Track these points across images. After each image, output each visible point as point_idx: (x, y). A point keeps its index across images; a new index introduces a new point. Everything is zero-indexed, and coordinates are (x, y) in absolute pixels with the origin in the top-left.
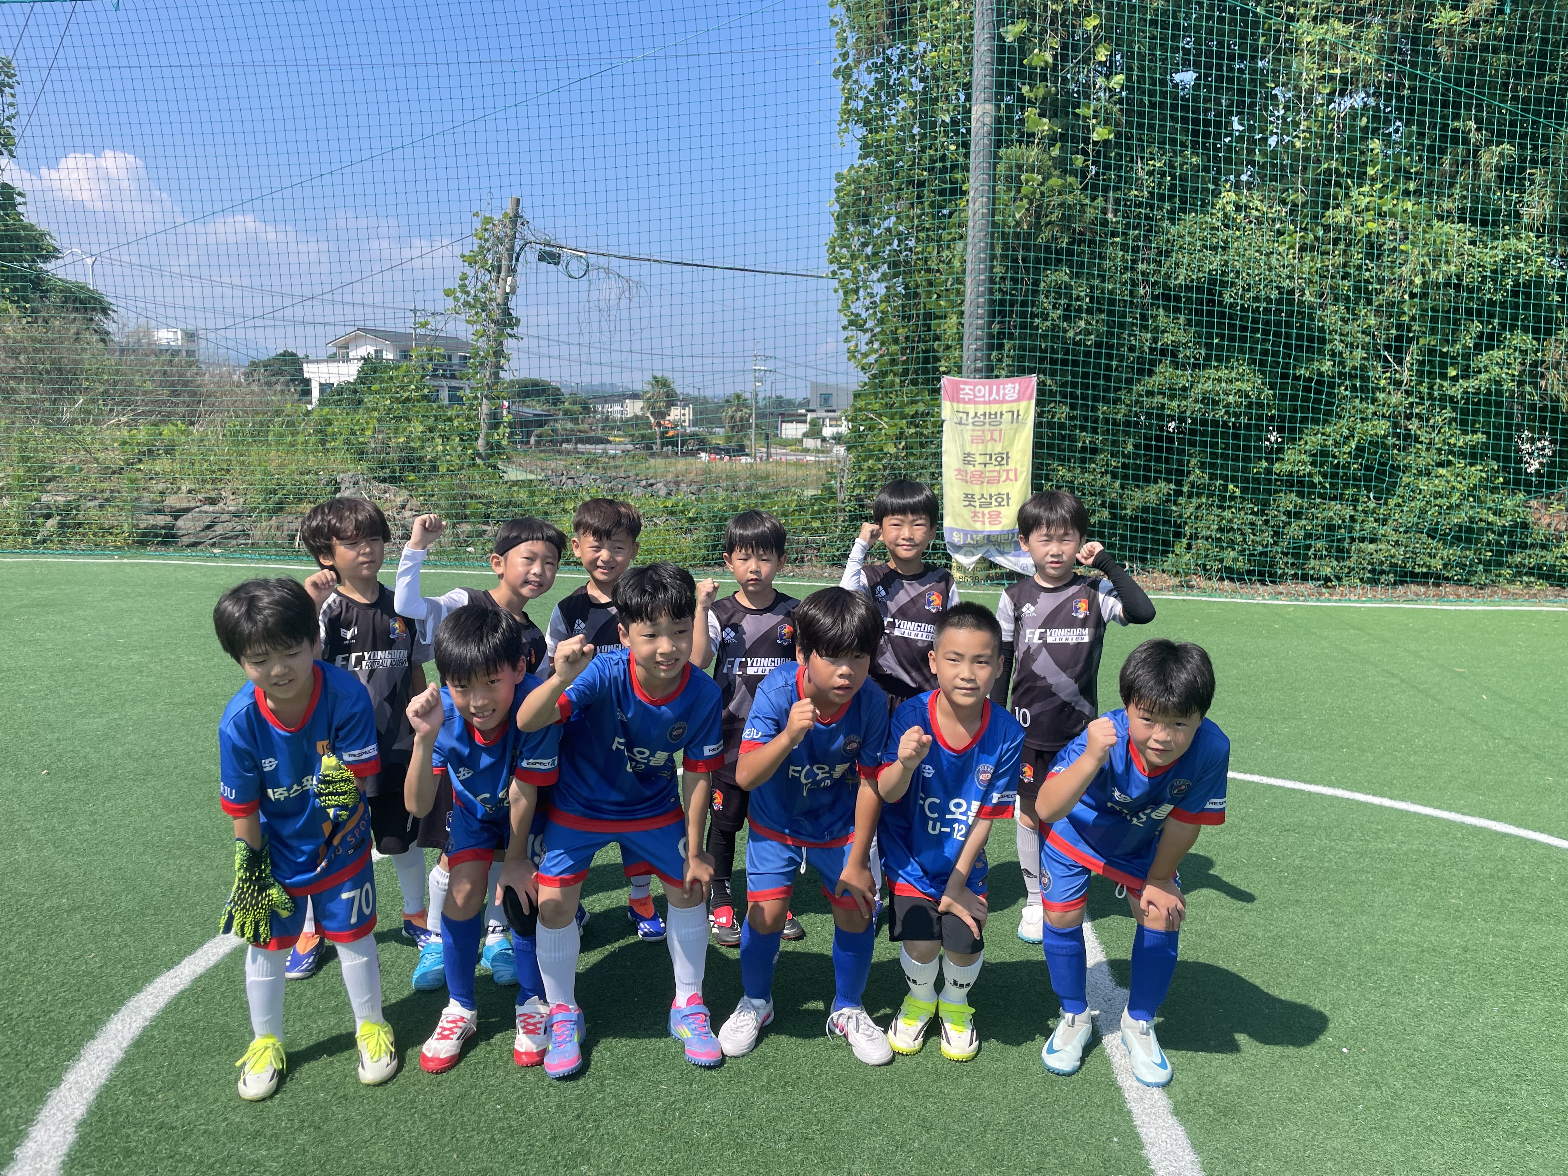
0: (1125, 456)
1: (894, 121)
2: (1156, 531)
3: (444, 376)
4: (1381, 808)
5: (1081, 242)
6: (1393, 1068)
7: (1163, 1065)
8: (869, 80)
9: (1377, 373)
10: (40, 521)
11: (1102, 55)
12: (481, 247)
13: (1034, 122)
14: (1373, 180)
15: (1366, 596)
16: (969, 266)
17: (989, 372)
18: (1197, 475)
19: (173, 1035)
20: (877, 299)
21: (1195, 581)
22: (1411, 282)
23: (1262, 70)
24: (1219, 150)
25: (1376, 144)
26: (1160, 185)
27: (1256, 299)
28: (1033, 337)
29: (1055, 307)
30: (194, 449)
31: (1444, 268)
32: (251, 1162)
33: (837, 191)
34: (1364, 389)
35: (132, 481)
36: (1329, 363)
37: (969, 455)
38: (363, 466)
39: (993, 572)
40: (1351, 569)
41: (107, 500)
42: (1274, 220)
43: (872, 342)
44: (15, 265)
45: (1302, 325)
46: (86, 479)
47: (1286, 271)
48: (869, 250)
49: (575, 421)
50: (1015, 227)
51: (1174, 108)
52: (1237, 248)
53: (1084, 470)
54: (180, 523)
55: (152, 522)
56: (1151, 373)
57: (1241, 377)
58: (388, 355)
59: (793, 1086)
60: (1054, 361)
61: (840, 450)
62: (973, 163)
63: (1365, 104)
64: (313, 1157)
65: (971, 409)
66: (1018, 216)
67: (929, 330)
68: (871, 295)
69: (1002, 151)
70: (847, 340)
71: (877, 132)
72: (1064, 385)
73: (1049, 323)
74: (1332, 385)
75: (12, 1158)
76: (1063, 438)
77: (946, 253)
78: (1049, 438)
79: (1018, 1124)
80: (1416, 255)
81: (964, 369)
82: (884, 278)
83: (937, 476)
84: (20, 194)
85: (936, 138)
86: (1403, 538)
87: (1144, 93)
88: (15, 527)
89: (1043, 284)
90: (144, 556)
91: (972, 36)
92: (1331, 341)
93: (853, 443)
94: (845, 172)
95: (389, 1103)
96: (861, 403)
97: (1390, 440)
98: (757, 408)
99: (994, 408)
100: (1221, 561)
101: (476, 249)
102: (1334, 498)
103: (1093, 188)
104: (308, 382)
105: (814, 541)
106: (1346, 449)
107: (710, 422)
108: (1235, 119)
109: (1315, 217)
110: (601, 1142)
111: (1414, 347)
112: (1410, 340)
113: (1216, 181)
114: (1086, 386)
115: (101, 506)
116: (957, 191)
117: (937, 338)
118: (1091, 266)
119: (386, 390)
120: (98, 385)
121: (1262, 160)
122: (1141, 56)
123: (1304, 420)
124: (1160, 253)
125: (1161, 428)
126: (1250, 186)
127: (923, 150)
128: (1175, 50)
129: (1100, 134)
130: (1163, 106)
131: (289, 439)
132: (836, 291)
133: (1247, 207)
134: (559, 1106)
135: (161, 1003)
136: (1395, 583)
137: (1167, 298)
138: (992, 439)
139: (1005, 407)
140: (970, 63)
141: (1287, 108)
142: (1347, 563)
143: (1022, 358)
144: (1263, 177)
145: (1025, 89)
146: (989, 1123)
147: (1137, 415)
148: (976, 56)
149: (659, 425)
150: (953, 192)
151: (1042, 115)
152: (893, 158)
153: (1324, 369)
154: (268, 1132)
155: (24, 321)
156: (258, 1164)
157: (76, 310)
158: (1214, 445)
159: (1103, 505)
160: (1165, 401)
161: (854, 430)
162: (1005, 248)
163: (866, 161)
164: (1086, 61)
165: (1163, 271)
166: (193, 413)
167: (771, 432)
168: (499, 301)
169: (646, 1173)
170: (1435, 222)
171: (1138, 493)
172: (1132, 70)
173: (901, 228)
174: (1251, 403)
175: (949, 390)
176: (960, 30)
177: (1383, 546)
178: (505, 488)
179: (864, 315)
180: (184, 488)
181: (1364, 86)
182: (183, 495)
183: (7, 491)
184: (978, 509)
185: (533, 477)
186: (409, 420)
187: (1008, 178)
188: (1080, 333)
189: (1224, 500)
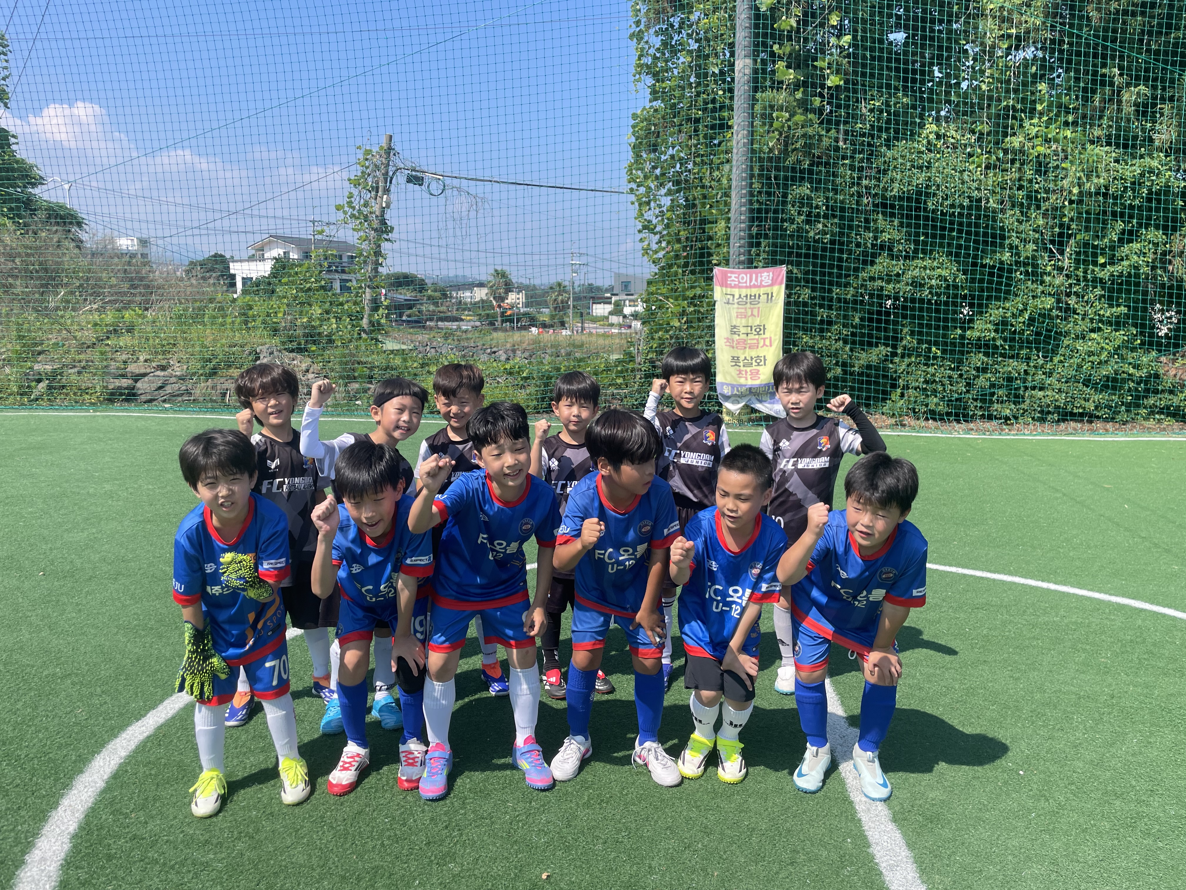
0: (853, 326)
1: (676, 72)
2: (877, 383)
3: (336, 271)
4: (1048, 590)
5: (819, 164)
6: (1058, 786)
7: (885, 785)
8: (657, 41)
9: (1045, 262)
10: (33, 384)
11: (834, 20)
12: (363, 172)
13: (782, 72)
14: (1041, 114)
15: (1036, 430)
16: (734, 183)
17: (750, 264)
18: (909, 341)
19: (142, 769)
20: (664, 209)
21: (907, 420)
22: (1070, 192)
23: (956, 31)
24: (924, 92)
25: (1043, 87)
26: (879, 119)
27: (952, 206)
28: (783, 237)
29: (799, 214)
30: (149, 329)
31: (1095, 180)
32: (202, 864)
33: (633, 127)
34: (1035, 274)
35: (102, 353)
36: (1008, 254)
37: (735, 327)
38: (276, 340)
39: (753, 416)
40: (1025, 411)
41: (84, 368)
42: (965, 145)
43: (660, 242)
44: (11, 190)
45: (987, 225)
46: (68, 352)
47: (975, 184)
48: (658, 171)
49: (436, 304)
50: (769, 153)
51: (889, 60)
52: (939, 167)
53: (822, 338)
54: (139, 385)
55: (117, 384)
56: (873, 263)
57: (940, 266)
58: (294, 256)
59: (607, 803)
60: (799, 255)
61: (637, 325)
62: (736, 104)
63: (1035, 56)
64: (249, 859)
65: (736, 292)
66: (771, 144)
67: (704, 232)
68: (660, 206)
69: (759, 95)
70: (641, 240)
71: (663, 81)
72: (807, 273)
73: (795, 226)
74: (1010, 271)
75: (23, 862)
76: (806, 313)
77: (716, 173)
78: (796, 313)
79: (776, 830)
80: (1074, 171)
81: (731, 262)
82: (669, 193)
83: (711, 343)
84: (13, 136)
85: (708, 85)
86: (1064, 387)
87: (866, 49)
88: (15, 389)
89: (790, 196)
90: (112, 410)
91: (735, 6)
92: (1009, 237)
93: (647, 319)
94: (639, 112)
95: (305, 818)
96: (653, 289)
97: (1055, 313)
98: (574, 293)
99: (754, 291)
100: (927, 405)
101: (359, 174)
102: (1012, 357)
103: (828, 123)
104: (233, 277)
105: (618, 394)
106: (1021, 319)
107: (539, 304)
108: (936, 68)
109: (997, 143)
110: (464, 845)
111: (1072, 241)
112: (1069, 236)
113: (921, 117)
114: (823, 274)
115: (79, 373)
116: (724, 126)
117: (710, 238)
118: (826, 182)
119: (293, 283)
120: (75, 281)
121: (956, 100)
122: (864, 21)
123: (989, 298)
124: (879, 172)
125: (880, 305)
126: (947, 119)
127: (698, 94)
128: (890, 16)
129: (833, 81)
130: (880, 59)
131: (220, 320)
132: (633, 203)
133: (945, 135)
134: (432, 819)
135: (132, 746)
136: (1059, 421)
137: (884, 206)
138: (752, 315)
139: (762, 291)
140: (733, 28)
141: (975, 60)
142: (1022, 406)
143: (774, 253)
144: (957, 113)
145: (776, 47)
146: (754, 829)
147: (862, 295)
148: (738, 22)
149: (499, 306)
150: (721, 127)
151: (788, 67)
152: (675, 101)
153: (1004, 258)
154: (214, 841)
155: (18, 233)
156: (207, 864)
157: (58, 224)
158: (921, 318)
159: (837, 364)
160: (884, 284)
161: (648, 309)
162: (761, 169)
163: (654, 103)
164: (822, 25)
165: (882, 185)
166: (147, 302)
167: (585, 311)
168: (377, 213)
169: (497, 869)
170: (1088, 145)
171: (864, 355)
172: (857, 31)
173: (682, 155)
174: (949, 286)
175: (720, 278)
176: (725, 2)
177: (1049, 393)
178: (384, 355)
179: (654, 221)
180: (142, 358)
181: (1034, 43)
182: (141, 363)
183: (8, 362)
184: (742, 368)
185: (405, 347)
186: (310, 305)
187: (763, 116)
188: (819, 233)
189: (928, 359)
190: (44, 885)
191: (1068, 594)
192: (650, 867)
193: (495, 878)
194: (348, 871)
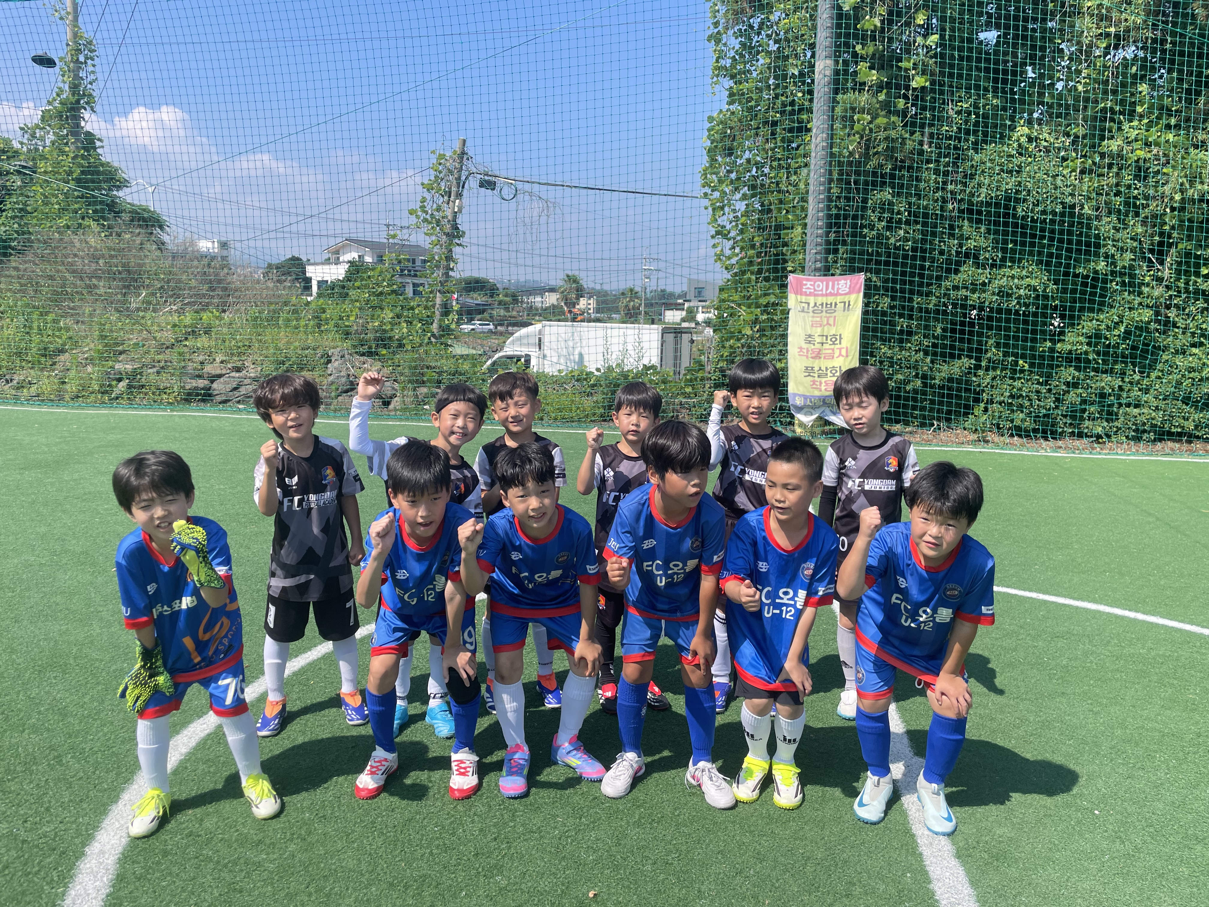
0: (934, 337)
1: (754, 74)
2: (959, 397)
3: (410, 275)
4: (1135, 620)
5: (901, 168)
6: (1135, 827)
7: (949, 819)
8: (735, 43)
9: (1142, 271)
10: (114, 383)
11: (921, 19)
12: (436, 177)
13: (865, 73)
14: (1141, 116)
15: (1130, 449)
16: (811, 188)
17: (827, 271)
18: (994, 353)
19: (201, 767)
20: (739, 214)
21: (990, 436)
22: (1172, 199)
23: (1051, 29)
24: (1015, 93)
25: (1144, 88)
26: (966, 122)
27: (1044, 212)
28: (862, 243)
29: (879, 219)
30: (225, 330)
31: (1199, 187)
32: (254, 864)
33: (709, 130)
34: (1131, 284)
35: (180, 354)
36: (1103, 264)
37: (810, 336)
38: (348, 344)
39: (827, 428)
40: (1119, 429)
41: (162, 368)
42: (1059, 149)
43: (734, 248)
44: (96, 193)
45: (1081, 233)
46: (148, 352)
47: (1069, 190)
48: (733, 176)
49: (507, 309)
50: (849, 157)
51: (979, 60)
52: (1030, 171)
53: (902, 349)
54: (215, 385)
55: (194, 385)
56: (957, 272)
57: (1030, 275)
58: (368, 259)
59: (658, 823)
60: (878, 263)
61: (709, 331)
62: (816, 106)
63: (1136, 56)
64: (300, 861)
65: (812, 300)
66: (851, 148)
67: (779, 238)
68: (734, 211)
69: (839, 97)
70: (714, 246)
71: (741, 83)
72: (886, 281)
73: (875, 233)
74: (1105, 281)
75: (83, 854)
76: (885, 323)
77: (793, 178)
78: (874, 323)
79: (832, 859)
80: (1176, 177)
81: (806, 269)
82: (744, 197)
83: (783, 353)
84: (99, 140)
85: (786, 87)
86: (1162, 404)
87: (954, 49)
88: (97, 388)
89: (870, 202)
90: (188, 410)
91: (816, 6)
92: (1104, 246)
93: (719, 326)
94: (715, 115)
95: (356, 823)
96: (725, 296)
97: (1153, 326)
98: (646, 299)
99: (830, 300)
100: (1012, 421)
101: (433, 178)
102: (1106, 372)
103: (912, 125)
104: (309, 280)
105: (687, 403)
106: (1116, 332)
107: (609, 310)
108: (1029, 68)
109: (1093, 146)
110: (511, 858)
111: (1173, 250)
112: (1170, 245)
113: (1012, 119)
114: (904, 282)
115: (158, 373)
116: (803, 129)
117: (785, 244)
118: (909, 187)
119: (366, 286)
120: (156, 282)
121: (1050, 101)
122: (953, 20)
123: (1082, 309)
124: (965, 176)
125: (964, 315)
126: (1040, 122)
127: (777, 97)
128: (980, 14)
129: (918, 82)
130: (969, 59)
131: (294, 323)
132: (706, 208)
133: (1037, 138)
134: (481, 830)
135: (193, 743)
136: (1155, 440)
137: (970, 212)
138: (828, 324)
139: (839, 299)
140: (814, 28)
141: (1071, 59)
142: (1116, 424)
143: (852, 260)
144: (1051, 115)
145: (858, 48)
146: (809, 858)
147: (945, 305)
148: (819, 22)
149: (570, 312)
150: (800, 130)
151: (871, 68)
152: (753, 103)
153: (1098, 268)
154: (268, 841)
155: (103, 235)
156: (259, 864)
157: (140, 226)
158: (1008, 329)
159: (917, 376)
160: (968, 293)
161: (719, 317)
162: (841, 173)
163: (731, 107)
164: (908, 24)
165: (968, 190)
166: (224, 304)
167: (656, 318)
168: (450, 218)
169: (544, 884)
170: (1191, 150)
171: (945, 367)
172: (945, 30)
173: (758, 159)
174: (1038, 296)
175: (794, 285)
176: (807, 2)
177: (1145, 411)
178: (453, 360)
179: (728, 227)
180: (218, 360)
181: (1134, 42)
182: (217, 364)
183: (90, 360)
184: (816, 379)
185: (474, 352)
186: (382, 309)
187: (844, 118)
188: (900, 240)
189: (1015, 373)
190: (102, 877)
191: (1157, 625)
192: (699, 891)
193: (542, 894)
194: (396, 878)
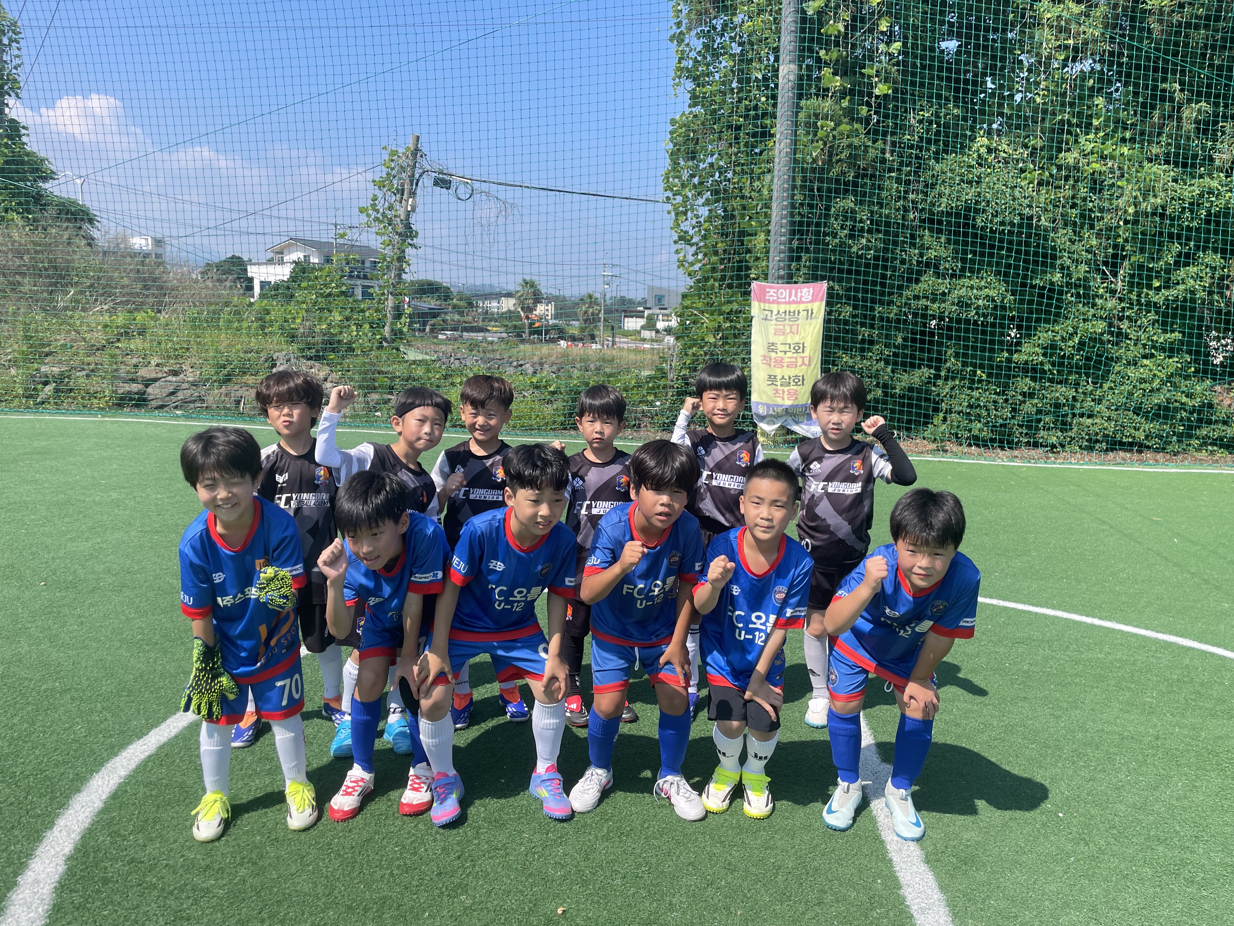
0: (895, 347)
1: (717, 77)
2: (919, 407)
3: (358, 277)
4: (1093, 626)
5: (864, 176)
6: (1098, 829)
7: (917, 824)
8: (698, 44)
9: (1097, 283)
10: (40, 386)
11: (884, 26)
12: (388, 174)
13: (829, 79)
14: (1097, 129)
15: (1083, 459)
16: (775, 194)
17: (790, 278)
18: (952, 363)
19: (142, 790)
20: (702, 220)
21: (949, 446)
22: (1126, 212)
23: (1011, 40)
24: (975, 104)
25: (1100, 101)
26: (928, 131)
27: (1002, 223)
28: (825, 251)
29: (842, 228)
30: (161, 332)
31: (1152, 200)
32: (202, 890)
33: (671, 133)
34: (1086, 296)
35: (112, 356)
36: (1059, 275)
37: (773, 344)
38: (294, 347)
39: (789, 437)
40: (1072, 439)
41: (92, 371)
42: (1017, 161)
43: (697, 254)
44: (21, 184)
45: (1038, 244)
46: (77, 354)
47: (1027, 201)
48: (696, 180)
49: (461, 314)
50: (812, 163)
51: (940, 69)
52: (989, 182)
53: (863, 358)
54: (150, 390)
55: (127, 389)
56: (917, 281)
57: (989, 285)
58: (315, 260)
59: (627, 836)
60: (841, 271)
61: (670, 340)
62: (779, 111)
63: (1092, 68)
64: (251, 886)
65: (775, 308)
66: (814, 154)
67: (743, 244)
68: (697, 217)
69: (803, 103)
70: (677, 252)
71: (704, 86)
72: (849, 289)
73: (837, 241)
74: (1061, 293)
75: (15, 884)
76: (847, 332)
77: (757, 184)
78: (836, 332)
79: (803, 868)
80: (1130, 190)
81: (770, 276)
82: (707, 203)
83: (746, 360)
84: (24, 127)
85: (750, 91)
86: (1114, 415)
87: (916, 57)
88: (21, 391)
89: (833, 209)
90: (121, 415)
91: (780, 9)
92: (1061, 257)
93: (681, 334)
94: (678, 117)
95: (311, 845)
96: (688, 302)
97: (1106, 337)
98: (605, 306)
99: (793, 307)
100: (970, 431)
101: (384, 175)
102: (1060, 382)
103: (874, 133)
104: (251, 280)
105: (649, 411)
106: (1071, 343)
107: (568, 316)
108: (989, 79)
109: (1050, 158)
110: (476, 877)
111: (1126, 263)
112: (1124, 258)
113: (972, 129)
114: (866, 291)
115: (88, 376)
116: (766, 134)
117: (749, 251)
118: (872, 195)
119: (313, 287)
120: (85, 280)
121: (1009, 113)
122: (915, 27)
123: (1038, 320)
124: (926, 186)
125: (925, 325)
126: (999, 133)
127: (740, 100)
128: (942, 23)
129: (881, 89)
130: (931, 68)
131: (236, 324)
132: (669, 213)
133: (996, 149)
134: (444, 849)
135: (133, 765)
136: (1107, 450)
137: (931, 221)
138: (791, 332)
139: (802, 307)
140: (778, 31)
141: (1030, 71)
142: (1070, 434)
143: (815, 268)
144: (1010, 126)
145: (822, 53)
146: (780, 867)
147: (905, 314)
148: (783, 26)
149: (527, 318)
150: (764, 134)
151: (835, 74)
152: (716, 107)
153: (1055, 279)
154: (216, 866)
155: (27, 229)
156: (208, 890)
157: (68, 220)
158: (966, 339)
159: (877, 385)
160: (929, 303)
161: (682, 323)
162: (804, 180)
163: (694, 109)
164: (871, 31)
165: (929, 200)
166: (160, 303)
167: (616, 325)
168: (402, 217)
169: (511, 902)
170: (1145, 163)
171: (906, 377)
172: (907, 38)
173: (722, 163)
174: (996, 306)
175: (757, 292)
176: (771, 4)
177: (1098, 421)
178: (406, 366)
179: (691, 232)
180: (153, 363)
181: (1092, 54)
182: (152, 367)
183: (14, 363)
184: (779, 387)
185: (428, 357)
186: (330, 311)
187: (807, 124)
188: (862, 249)
189: (973, 383)
190: (37, 908)
191: (1113, 631)
192: (670, 904)
193: (509, 913)
194: (354, 900)
